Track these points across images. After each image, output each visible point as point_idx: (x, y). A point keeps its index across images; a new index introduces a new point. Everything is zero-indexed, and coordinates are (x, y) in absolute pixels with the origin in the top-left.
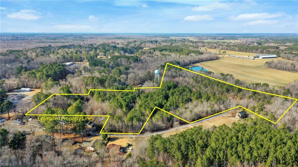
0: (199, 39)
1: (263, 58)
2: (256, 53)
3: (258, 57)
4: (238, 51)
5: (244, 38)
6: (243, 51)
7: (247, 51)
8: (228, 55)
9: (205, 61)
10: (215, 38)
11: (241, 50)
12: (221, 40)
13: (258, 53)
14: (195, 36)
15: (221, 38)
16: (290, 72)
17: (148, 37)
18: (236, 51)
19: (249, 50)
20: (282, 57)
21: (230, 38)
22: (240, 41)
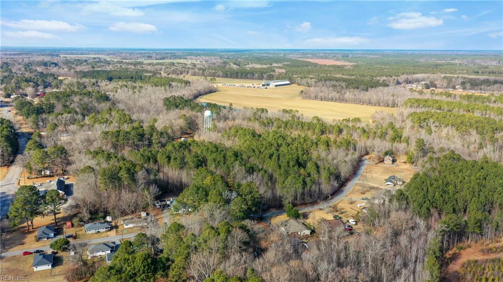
0: (123, 58)
1: (276, 86)
3: (268, 85)
4: (223, 77)
5: (194, 57)
7: (237, 76)
8: (222, 84)
9: (203, 95)
10: (150, 57)
12: (161, 59)
13: (256, 79)
14: (104, 53)
15: (158, 57)
20: (298, 83)
21: (172, 56)
22: (196, 61)
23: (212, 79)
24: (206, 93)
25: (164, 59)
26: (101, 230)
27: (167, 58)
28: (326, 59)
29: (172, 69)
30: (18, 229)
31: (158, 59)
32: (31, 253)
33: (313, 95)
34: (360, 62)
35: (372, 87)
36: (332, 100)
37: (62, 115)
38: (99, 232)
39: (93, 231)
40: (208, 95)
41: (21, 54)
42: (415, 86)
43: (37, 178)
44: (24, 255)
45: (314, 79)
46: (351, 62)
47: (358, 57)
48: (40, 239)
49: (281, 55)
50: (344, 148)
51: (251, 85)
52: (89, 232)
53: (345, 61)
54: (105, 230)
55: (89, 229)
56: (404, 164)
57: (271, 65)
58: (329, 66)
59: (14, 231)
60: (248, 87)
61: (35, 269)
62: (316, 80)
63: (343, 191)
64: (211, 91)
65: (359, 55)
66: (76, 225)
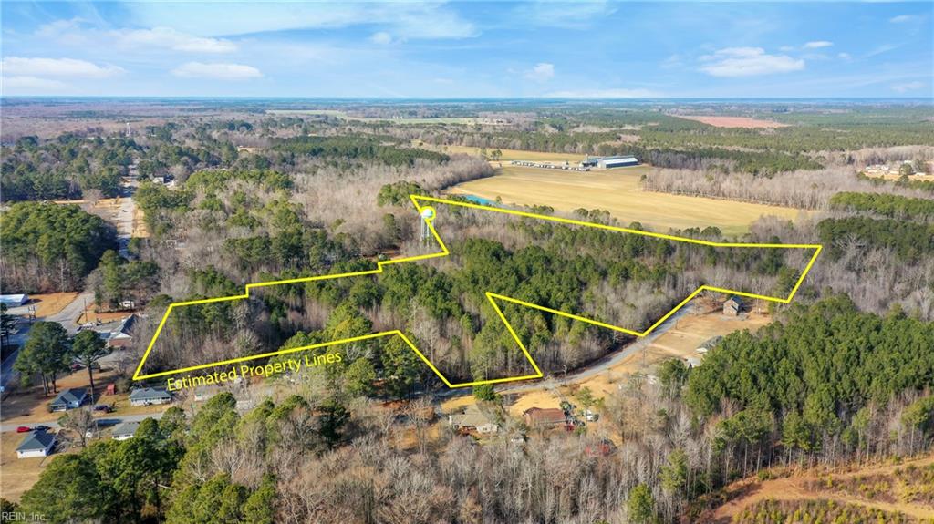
0: (366, 115)
1: (608, 166)
2: (574, 153)
3: (594, 164)
4: (521, 149)
5: (495, 113)
6: (535, 149)
7: (546, 147)
8: (510, 162)
9: (468, 180)
10: (413, 114)
11: (532, 147)
12: (432, 117)
13: (579, 153)
14: (343, 107)
15: (428, 113)
16: (710, 200)
17: (195, 110)
18: (514, 148)
19: (554, 145)
20: (652, 161)
21: (454, 112)
22: (492, 121)
23: (494, 153)
24: (473, 178)
25: (437, 117)
26: (156, 402)
27: (444, 114)
28: (739, 116)
29: (436, 134)
30: (34, 392)
31: (428, 118)
32: (31, 430)
33: (663, 185)
34: (800, 123)
35: (786, 170)
36: (697, 193)
37: (193, 210)
38: (151, 404)
39: (141, 402)
40: (475, 181)
41: (205, 110)
42: (887, 169)
43: (110, 312)
44: (19, 432)
45: (680, 155)
46: (784, 122)
47: (805, 113)
48: (55, 408)
49: (655, 110)
50: (652, 281)
51: (563, 164)
52: (135, 404)
53: (774, 120)
54: (160, 401)
55: (136, 398)
56: (762, 316)
57: (621, 127)
58: (730, 130)
59: (28, 393)
60: (555, 168)
61: (20, 455)
62: (685, 157)
63: (609, 360)
64: (483, 174)
65: (808, 109)
66: (121, 390)
